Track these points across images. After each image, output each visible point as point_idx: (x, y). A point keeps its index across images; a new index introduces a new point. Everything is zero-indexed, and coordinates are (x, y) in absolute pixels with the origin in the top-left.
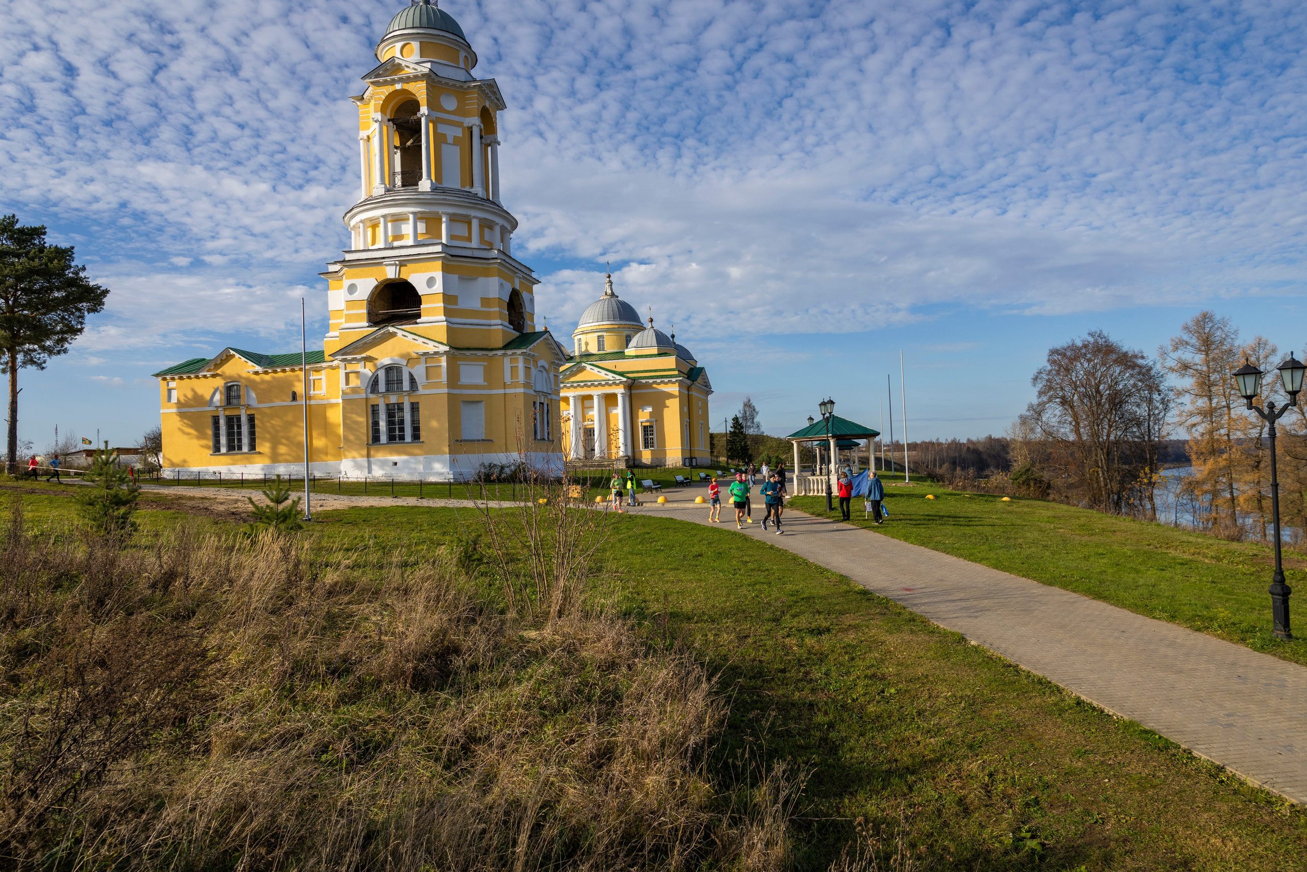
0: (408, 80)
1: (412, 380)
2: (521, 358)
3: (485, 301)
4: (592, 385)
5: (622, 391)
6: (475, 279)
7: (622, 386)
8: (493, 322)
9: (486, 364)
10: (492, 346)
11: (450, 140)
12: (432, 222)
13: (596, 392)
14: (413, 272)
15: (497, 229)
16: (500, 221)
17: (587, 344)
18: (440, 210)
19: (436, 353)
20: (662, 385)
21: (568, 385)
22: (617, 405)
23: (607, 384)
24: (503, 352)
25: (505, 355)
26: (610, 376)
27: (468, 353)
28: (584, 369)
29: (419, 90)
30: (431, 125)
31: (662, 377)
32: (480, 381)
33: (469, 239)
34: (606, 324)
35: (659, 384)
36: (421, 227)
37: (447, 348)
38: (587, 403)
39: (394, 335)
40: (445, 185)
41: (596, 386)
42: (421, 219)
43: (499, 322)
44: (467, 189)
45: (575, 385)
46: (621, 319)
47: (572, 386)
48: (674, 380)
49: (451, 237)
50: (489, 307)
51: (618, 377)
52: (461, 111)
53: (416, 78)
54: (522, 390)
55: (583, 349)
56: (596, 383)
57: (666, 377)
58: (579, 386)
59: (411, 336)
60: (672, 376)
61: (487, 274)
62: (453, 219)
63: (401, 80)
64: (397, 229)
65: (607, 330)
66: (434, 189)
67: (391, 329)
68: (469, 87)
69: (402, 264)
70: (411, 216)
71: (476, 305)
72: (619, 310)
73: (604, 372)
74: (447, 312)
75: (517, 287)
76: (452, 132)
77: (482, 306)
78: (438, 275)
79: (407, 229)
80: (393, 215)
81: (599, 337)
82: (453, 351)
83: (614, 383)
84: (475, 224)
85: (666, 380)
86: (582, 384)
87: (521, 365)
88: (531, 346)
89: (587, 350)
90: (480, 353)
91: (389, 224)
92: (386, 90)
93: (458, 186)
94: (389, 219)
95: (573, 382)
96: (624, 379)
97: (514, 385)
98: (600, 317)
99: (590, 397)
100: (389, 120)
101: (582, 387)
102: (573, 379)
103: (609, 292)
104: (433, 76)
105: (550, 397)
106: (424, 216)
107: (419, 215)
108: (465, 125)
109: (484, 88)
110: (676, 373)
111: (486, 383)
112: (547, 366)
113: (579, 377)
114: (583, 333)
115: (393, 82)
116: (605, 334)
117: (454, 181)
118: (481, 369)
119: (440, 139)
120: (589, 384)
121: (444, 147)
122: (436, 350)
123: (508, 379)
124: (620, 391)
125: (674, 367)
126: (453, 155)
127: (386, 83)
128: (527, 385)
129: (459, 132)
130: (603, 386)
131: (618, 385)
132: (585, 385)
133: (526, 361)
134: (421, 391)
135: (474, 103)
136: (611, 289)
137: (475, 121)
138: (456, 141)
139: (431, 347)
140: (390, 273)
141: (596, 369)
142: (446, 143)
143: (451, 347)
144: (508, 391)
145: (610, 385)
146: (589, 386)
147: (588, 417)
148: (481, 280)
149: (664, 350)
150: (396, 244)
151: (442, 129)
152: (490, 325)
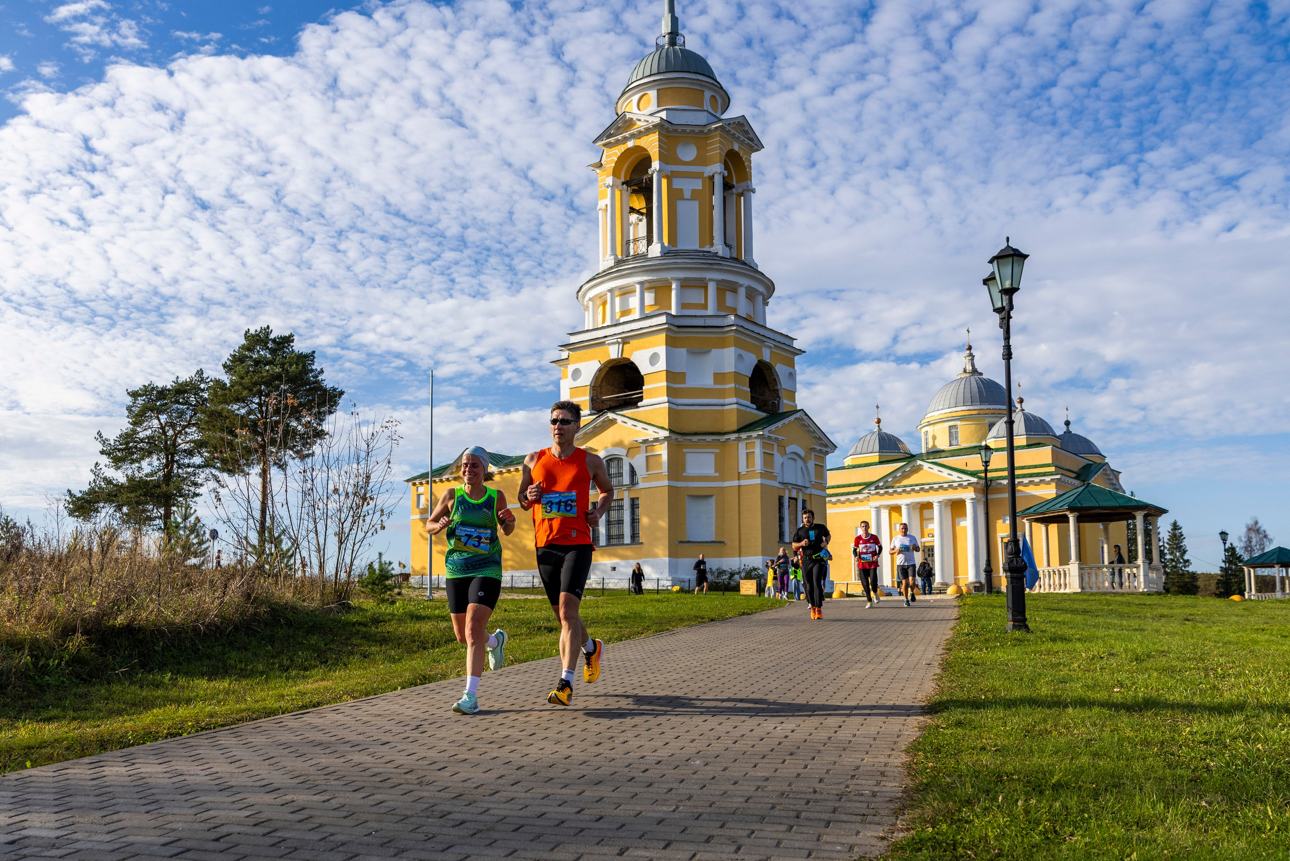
0: (640, 134)
1: (633, 472)
2: (758, 442)
3: (719, 377)
4: (931, 488)
5: (973, 495)
6: (709, 352)
7: (971, 489)
8: (727, 401)
9: (718, 451)
10: (726, 430)
11: (687, 195)
12: (661, 290)
13: (935, 498)
14: (639, 348)
15: (742, 292)
16: (745, 282)
17: (934, 438)
18: (669, 275)
19: (657, 440)
20: (1031, 486)
21: (899, 490)
22: (965, 515)
23: (950, 486)
24: (736, 435)
25: (739, 439)
26: (955, 476)
27: (695, 438)
28: (920, 468)
29: (651, 144)
30: (664, 182)
31: (1031, 475)
32: (711, 471)
33: (705, 306)
34: (961, 410)
35: (1026, 485)
36: (649, 298)
37: (666, 433)
38: (926, 513)
39: (613, 422)
40: (681, 246)
41: (936, 490)
42: (649, 289)
43: (734, 400)
44: (706, 249)
45: (908, 489)
46: (982, 402)
47: (904, 491)
48: (1048, 479)
49: (682, 305)
50: (724, 384)
51: (965, 477)
52: (701, 160)
53: (648, 131)
54: (758, 481)
55: (930, 445)
56: (936, 486)
57: (1037, 475)
58: (913, 490)
59: (630, 422)
60: (1045, 474)
61: (722, 344)
62: (685, 285)
63: (633, 136)
64: (624, 303)
65: (962, 418)
66: (666, 253)
67: (611, 415)
68: (710, 130)
69: (625, 341)
70: (638, 287)
71: (708, 382)
72: (980, 391)
73: (946, 471)
74: (671, 392)
75: (767, 357)
76: (688, 186)
77: (715, 383)
78: (662, 350)
79: (634, 302)
80: (621, 288)
81: (950, 427)
82: (674, 436)
83: (960, 485)
84: (712, 287)
85: (1037, 480)
86: (917, 488)
87: (758, 450)
88: (773, 427)
89: (934, 446)
90: (709, 438)
91: (617, 300)
92: (618, 150)
93: (697, 247)
94: (617, 293)
95: (905, 486)
96: (974, 480)
97: (750, 475)
98: (953, 401)
99: (928, 506)
100: (623, 184)
101: (918, 492)
102: (905, 482)
103: (969, 368)
104: (667, 125)
105: (808, 491)
106: (652, 285)
107: (647, 285)
108: (706, 175)
109: (728, 128)
110: (1053, 469)
111: (717, 474)
112: (802, 453)
113: (914, 479)
114: (930, 424)
115: (625, 140)
116: (958, 423)
117: (690, 241)
118: (712, 458)
119: (675, 196)
120: (927, 487)
121: (681, 205)
122: (656, 436)
123: (743, 469)
124: (968, 495)
125: (1050, 462)
126: (690, 211)
127: (618, 142)
128: (763, 475)
129: (698, 184)
130: (946, 489)
131: (965, 487)
132: (922, 489)
133: (764, 445)
134: (641, 485)
135: (716, 148)
136: (973, 365)
137: (716, 169)
138: (695, 195)
139: (651, 433)
140: (613, 352)
141: (936, 468)
142: (683, 199)
143: (671, 431)
144: (743, 482)
145: (955, 488)
146: (927, 491)
147: (926, 532)
148: (715, 352)
149: (1036, 439)
150: (622, 320)
151: (678, 183)
152: (723, 405)
